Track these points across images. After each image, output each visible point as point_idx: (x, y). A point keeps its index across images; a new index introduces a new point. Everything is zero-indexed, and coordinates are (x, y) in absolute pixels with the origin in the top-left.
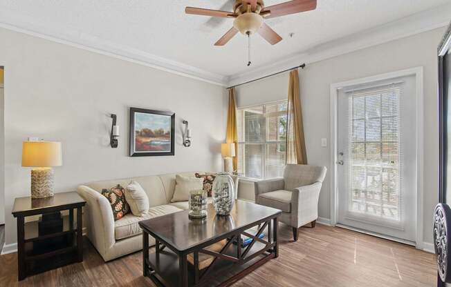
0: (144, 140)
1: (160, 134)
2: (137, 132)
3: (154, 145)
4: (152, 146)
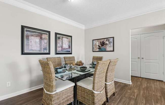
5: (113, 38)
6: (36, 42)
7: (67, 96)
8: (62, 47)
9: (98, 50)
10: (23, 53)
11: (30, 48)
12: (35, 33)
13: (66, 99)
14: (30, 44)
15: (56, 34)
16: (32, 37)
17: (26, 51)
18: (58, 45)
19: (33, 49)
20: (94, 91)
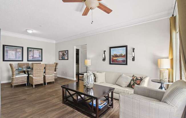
0: (115, 58)
1: (121, 56)
2: (112, 56)
3: (118, 60)
4: (118, 61)
5: (68, 51)
6: (12, 54)
7: (22, 80)
8: (33, 56)
9: (61, 59)
10: (4, 60)
11: (9, 57)
12: (12, 49)
13: (21, 81)
14: (9, 55)
15: (28, 48)
16: (10, 51)
17: (5, 59)
18: (30, 55)
19: (11, 58)
20: (33, 77)
